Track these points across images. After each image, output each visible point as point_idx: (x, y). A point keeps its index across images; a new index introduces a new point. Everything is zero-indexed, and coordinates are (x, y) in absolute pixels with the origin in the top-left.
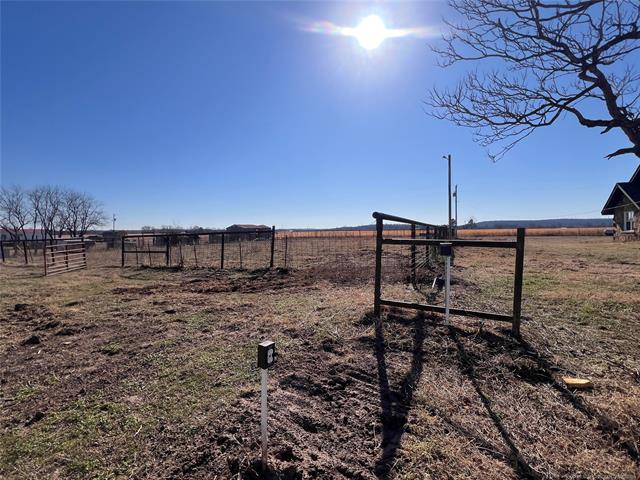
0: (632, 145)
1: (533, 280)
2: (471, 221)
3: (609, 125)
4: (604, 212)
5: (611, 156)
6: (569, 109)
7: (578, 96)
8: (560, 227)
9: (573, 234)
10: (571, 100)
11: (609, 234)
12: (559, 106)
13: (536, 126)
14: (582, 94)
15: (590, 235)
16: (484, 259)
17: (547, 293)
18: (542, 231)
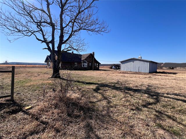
0: (47, 48)
1: (24, 81)
2: (6, 62)
3: (43, 42)
4: (45, 62)
5: (44, 49)
6: (33, 34)
7: (37, 32)
8: (36, 65)
9: (39, 67)
10: (35, 32)
11: (46, 67)
12: (31, 32)
13: (25, 35)
14: (38, 31)
15: (43, 67)
16: (8, 76)
17: (27, 84)
18: (31, 66)
